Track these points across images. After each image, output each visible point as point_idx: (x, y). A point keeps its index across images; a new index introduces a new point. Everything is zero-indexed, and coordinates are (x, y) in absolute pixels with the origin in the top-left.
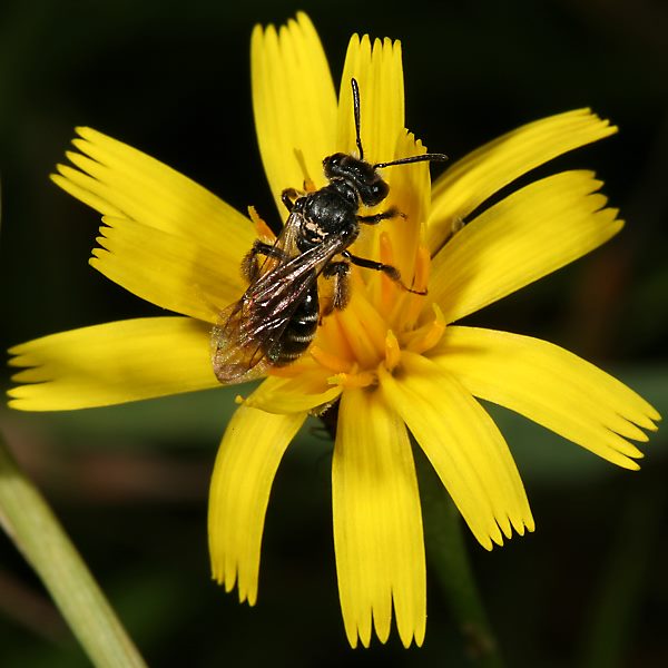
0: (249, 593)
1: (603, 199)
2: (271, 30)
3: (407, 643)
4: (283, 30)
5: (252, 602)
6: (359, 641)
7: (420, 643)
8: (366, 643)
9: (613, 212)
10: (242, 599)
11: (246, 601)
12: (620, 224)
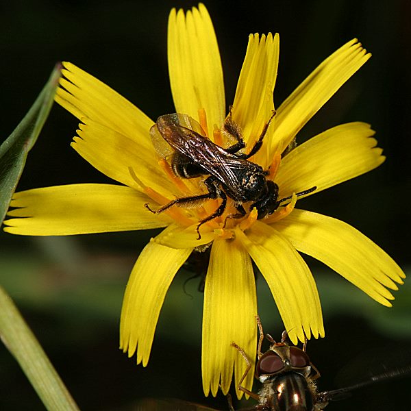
0: (144, 359)
1: (374, 142)
2: (181, 12)
3: (240, 397)
4: (189, 13)
5: (145, 365)
7: (247, 397)
8: (214, 394)
9: (380, 151)
10: (139, 362)
11: (141, 364)
12: (383, 159)
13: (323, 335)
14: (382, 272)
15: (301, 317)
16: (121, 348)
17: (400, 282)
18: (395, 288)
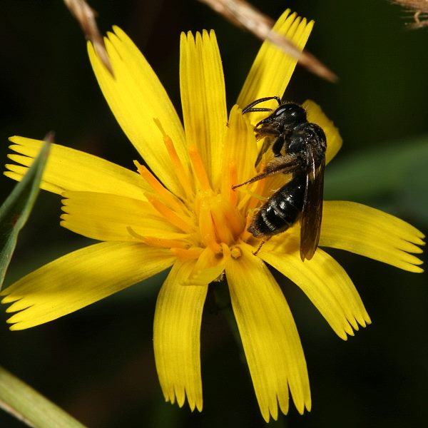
0: (197, 404)
3: (301, 411)
5: (200, 409)
6: (271, 417)
7: (309, 409)
8: (275, 417)
10: (192, 408)
11: (196, 409)
13: (369, 321)
14: (402, 239)
15: (343, 311)
16: (167, 400)
17: (422, 243)
18: (419, 251)
